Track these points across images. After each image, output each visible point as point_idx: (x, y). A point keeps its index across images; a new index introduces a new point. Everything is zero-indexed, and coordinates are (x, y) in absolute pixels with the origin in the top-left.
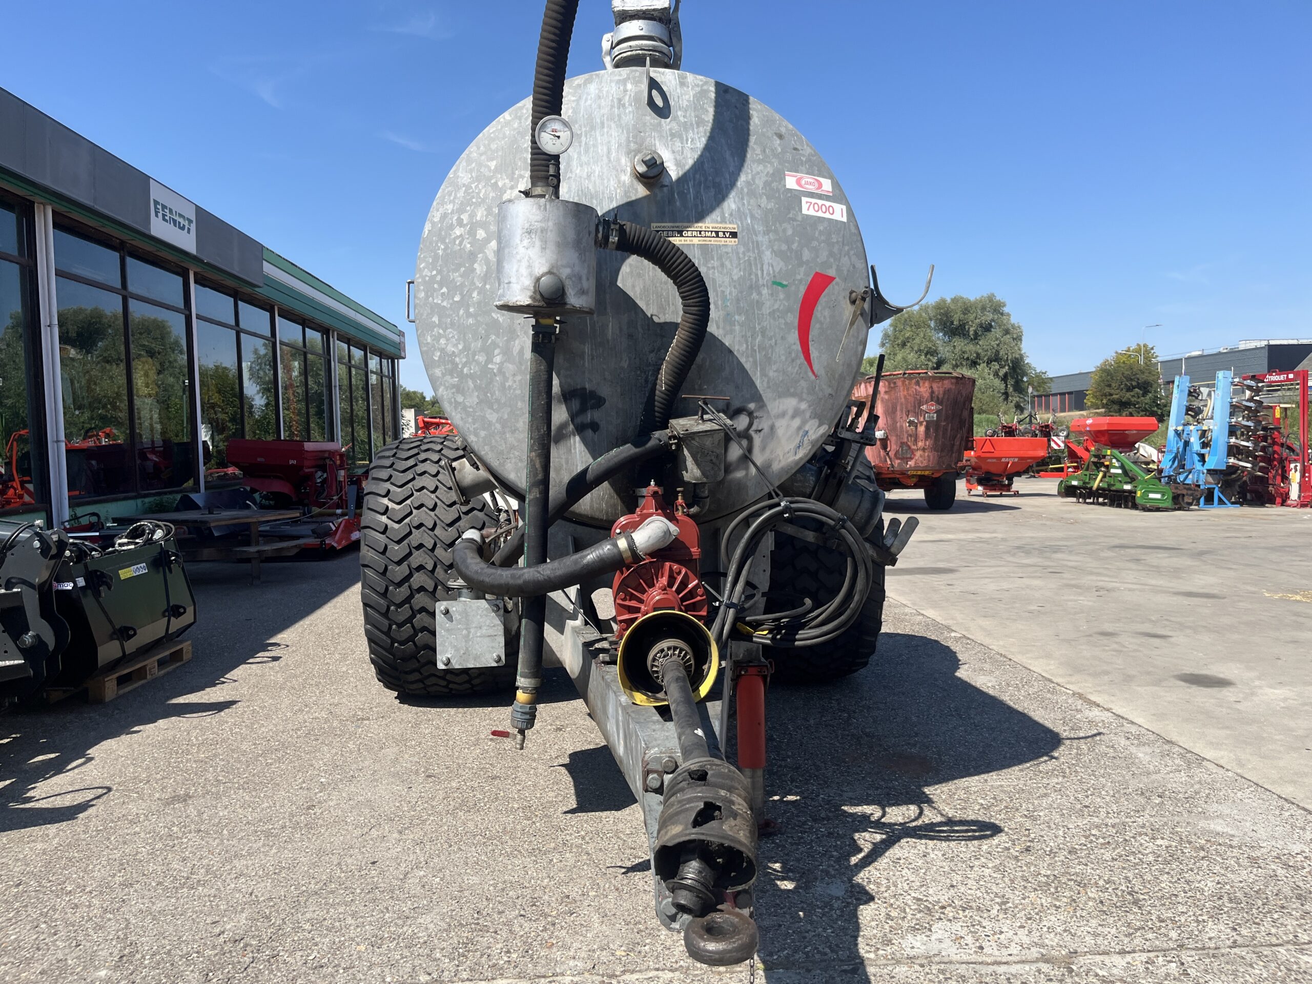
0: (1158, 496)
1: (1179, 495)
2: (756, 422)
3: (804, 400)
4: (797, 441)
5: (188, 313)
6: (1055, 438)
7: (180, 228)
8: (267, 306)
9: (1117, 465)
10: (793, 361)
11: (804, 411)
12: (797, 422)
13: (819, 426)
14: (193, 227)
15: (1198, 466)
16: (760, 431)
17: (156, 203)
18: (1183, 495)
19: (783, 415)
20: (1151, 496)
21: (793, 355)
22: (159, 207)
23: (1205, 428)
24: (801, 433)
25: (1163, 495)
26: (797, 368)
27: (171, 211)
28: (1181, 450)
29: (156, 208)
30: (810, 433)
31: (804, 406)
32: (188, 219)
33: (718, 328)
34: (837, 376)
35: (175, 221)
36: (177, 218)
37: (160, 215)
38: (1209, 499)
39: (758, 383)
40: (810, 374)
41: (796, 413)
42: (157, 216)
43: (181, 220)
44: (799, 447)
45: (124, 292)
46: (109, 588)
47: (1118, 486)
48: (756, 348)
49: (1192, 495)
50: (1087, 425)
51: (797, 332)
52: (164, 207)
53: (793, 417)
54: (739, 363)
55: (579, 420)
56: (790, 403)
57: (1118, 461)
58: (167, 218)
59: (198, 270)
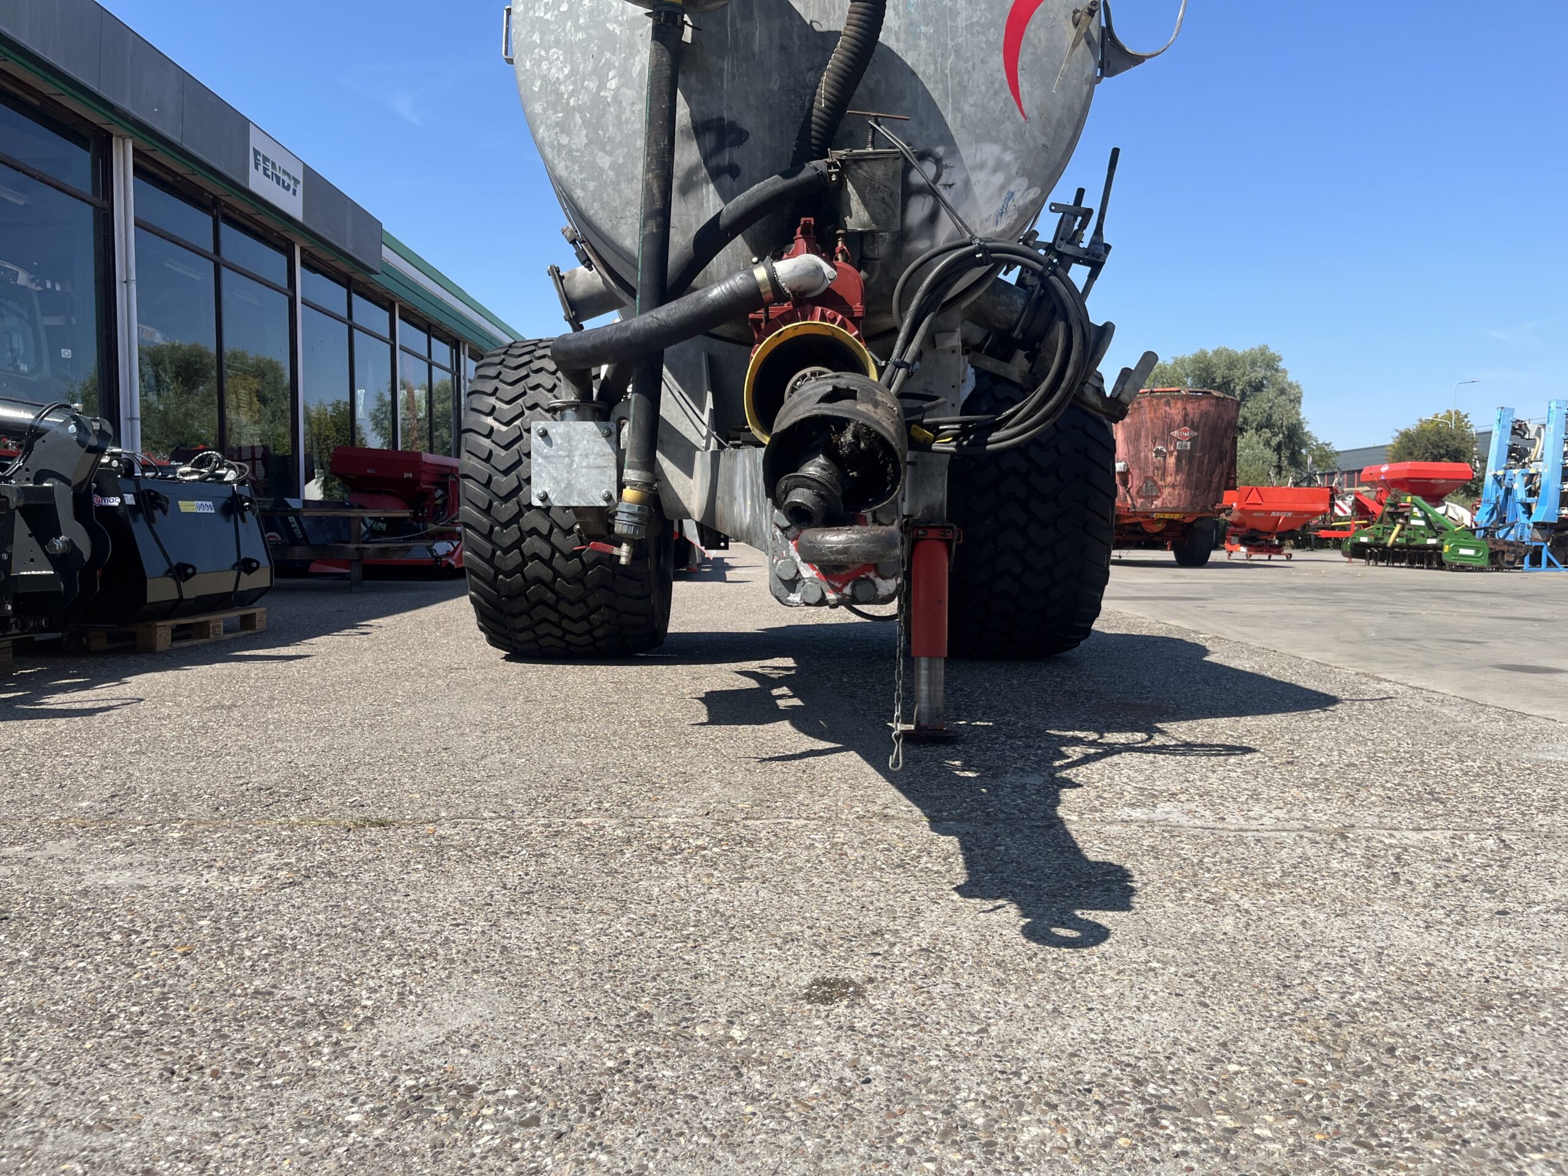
0: (1471, 552)
1: (1497, 552)
2: (945, 173)
3: (1010, 149)
4: (1000, 205)
5: (291, 294)
6: (1339, 502)
7: (283, 186)
8: (385, 302)
9: (1419, 515)
10: (996, 93)
11: (1008, 165)
12: (999, 179)
13: (1029, 188)
14: (300, 189)
15: (1522, 518)
16: (950, 186)
17: (256, 153)
18: (1503, 552)
19: (982, 166)
20: (1462, 551)
21: (996, 86)
22: (260, 158)
23: (1532, 471)
24: (1005, 195)
25: (1477, 551)
26: (1001, 104)
27: (273, 164)
28: (1501, 499)
29: (256, 158)
30: (1017, 195)
31: (1008, 157)
32: (294, 179)
33: (898, 40)
34: (1054, 121)
35: (278, 178)
36: (280, 175)
37: (261, 168)
38: (1536, 561)
39: (949, 120)
40: (1019, 114)
41: (999, 166)
42: (257, 168)
43: (285, 178)
44: (1001, 214)
45: (215, 258)
46: (165, 513)
47: (1419, 541)
48: (947, 71)
49: (1514, 552)
50: (1381, 473)
51: (1002, 55)
52: (266, 159)
53: (995, 171)
54: (925, 91)
55: (713, 162)
56: (990, 152)
57: (1420, 509)
58: (269, 173)
59: (305, 244)
